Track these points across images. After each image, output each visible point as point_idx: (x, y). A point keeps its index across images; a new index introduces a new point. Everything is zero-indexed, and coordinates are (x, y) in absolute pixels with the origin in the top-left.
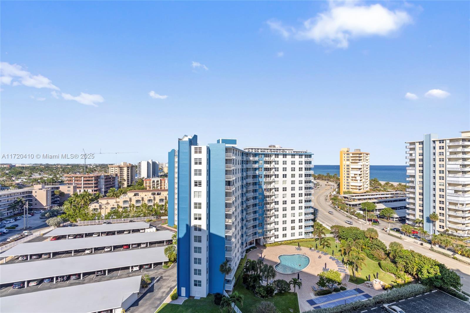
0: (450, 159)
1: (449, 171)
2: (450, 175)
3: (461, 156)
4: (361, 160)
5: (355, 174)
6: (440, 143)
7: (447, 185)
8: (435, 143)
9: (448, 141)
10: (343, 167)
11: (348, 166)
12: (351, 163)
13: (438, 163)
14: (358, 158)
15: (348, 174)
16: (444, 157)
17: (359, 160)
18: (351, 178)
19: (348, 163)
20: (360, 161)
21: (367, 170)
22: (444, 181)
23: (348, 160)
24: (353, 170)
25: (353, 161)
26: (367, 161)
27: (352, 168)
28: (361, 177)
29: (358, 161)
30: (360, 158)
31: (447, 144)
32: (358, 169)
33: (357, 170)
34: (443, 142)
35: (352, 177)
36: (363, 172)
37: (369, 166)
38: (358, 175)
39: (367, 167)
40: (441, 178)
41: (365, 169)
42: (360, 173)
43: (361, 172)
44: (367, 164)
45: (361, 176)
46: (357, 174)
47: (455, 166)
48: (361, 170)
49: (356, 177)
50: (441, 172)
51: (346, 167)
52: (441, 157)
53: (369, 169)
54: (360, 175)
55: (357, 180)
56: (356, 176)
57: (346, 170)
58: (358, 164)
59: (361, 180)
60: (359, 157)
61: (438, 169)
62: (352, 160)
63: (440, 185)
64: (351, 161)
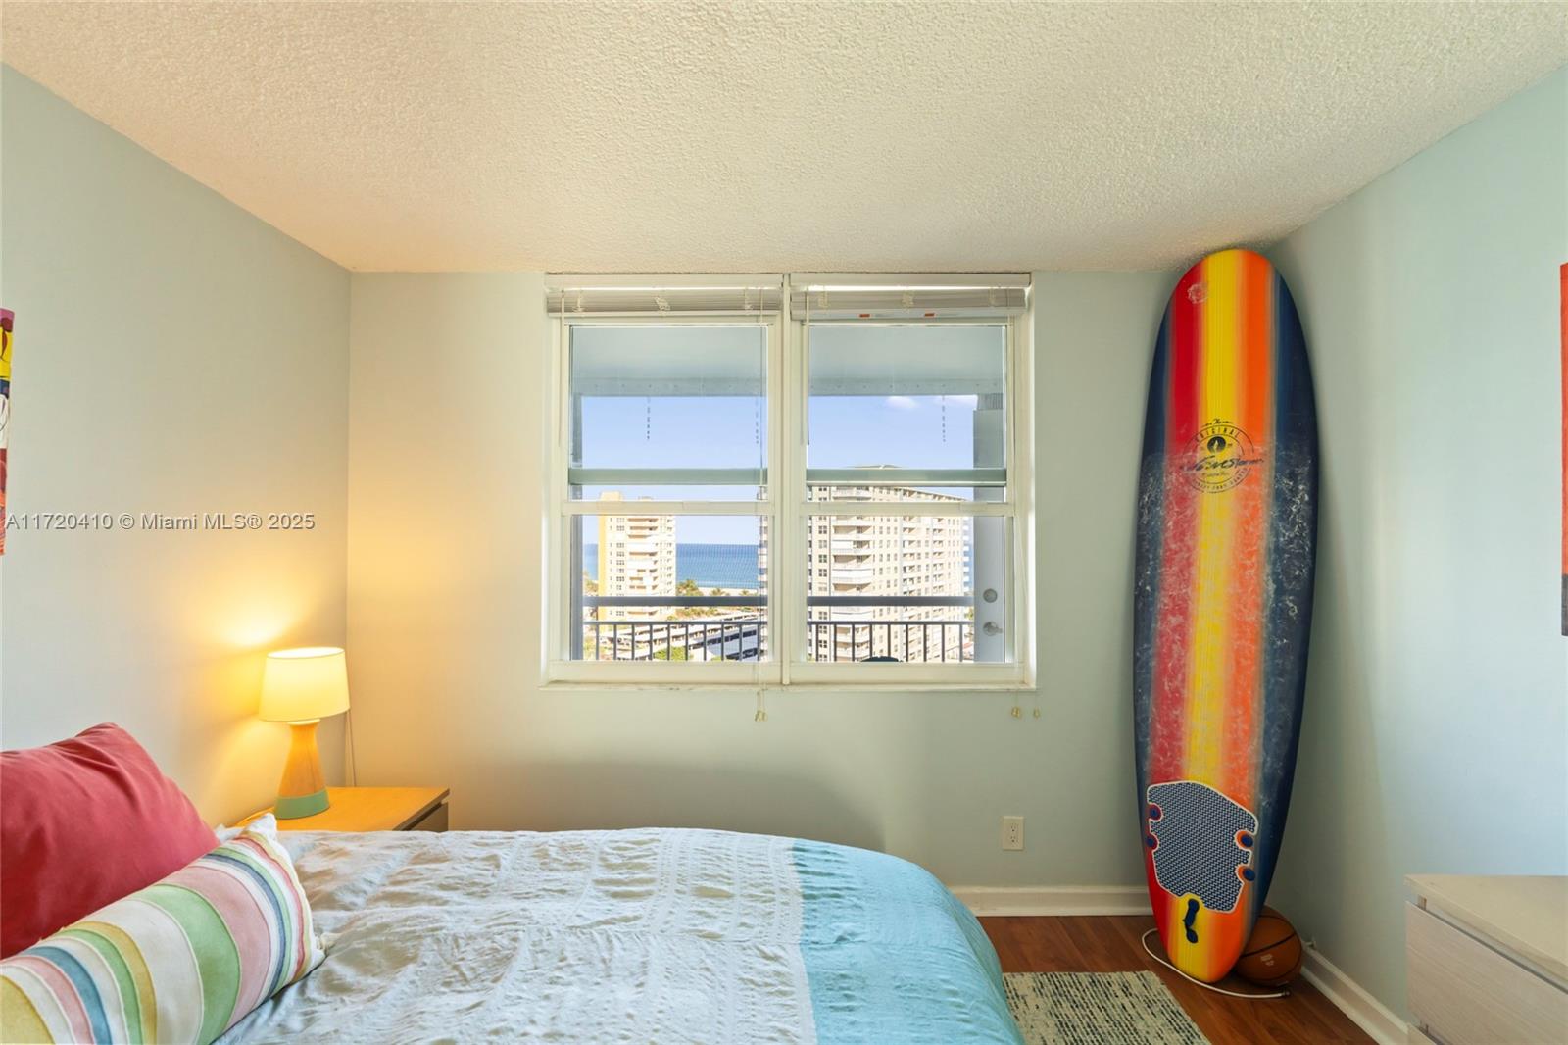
0: (837, 529)
1: (835, 556)
2: (839, 565)
3: (854, 522)
4: (655, 528)
5: (639, 571)
6: (821, 490)
7: (833, 587)
8: (811, 490)
9: (834, 489)
10: (608, 549)
11: (621, 545)
12: (630, 536)
13: (817, 537)
14: (647, 524)
15: (621, 570)
16: (827, 524)
17: (651, 529)
18: (629, 582)
19: (622, 537)
20: (652, 532)
21: (669, 556)
22: (826, 580)
23: (621, 528)
24: (634, 557)
25: (635, 533)
26: (669, 533)
27: (631, 553)
28: (655, 579)
29: (647, 532)
30: (652, 525)
31: (833, 495)
32: (647, 556)
33: (646, 559)
34: (825, 490)
35: (632, 579)
36: (658, 562)
37: (674, 546)
38: (647, 571)
39: (670, 549)
40: (823, 573)
41: (665, 553)
42: (653, 567)
43: (655, 562)
44: (670, 540)
45: (654, 575)
46: (644, 571)
47: (843, 544)
48: (654, 558)
49: (641, 579)
50: (823, 558)
51: (615, 550)
52: (823, 523)
53: (674, 553)
54: (651, 571)
55: (644, 588)
56: (641, 575)
57: (615, 558)
58: (648, 539)
59: (654, 587)
60: (650, 520)
61: (817, 551)
62: (632, 528)
63: (820, 589)
64: (630, 532)
